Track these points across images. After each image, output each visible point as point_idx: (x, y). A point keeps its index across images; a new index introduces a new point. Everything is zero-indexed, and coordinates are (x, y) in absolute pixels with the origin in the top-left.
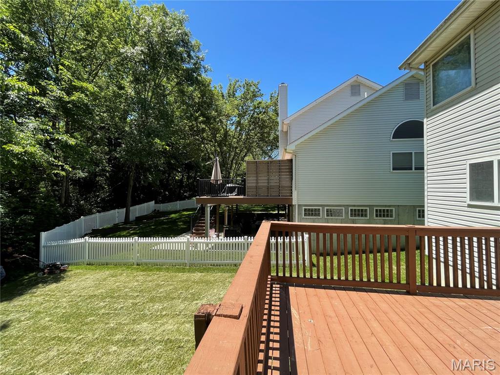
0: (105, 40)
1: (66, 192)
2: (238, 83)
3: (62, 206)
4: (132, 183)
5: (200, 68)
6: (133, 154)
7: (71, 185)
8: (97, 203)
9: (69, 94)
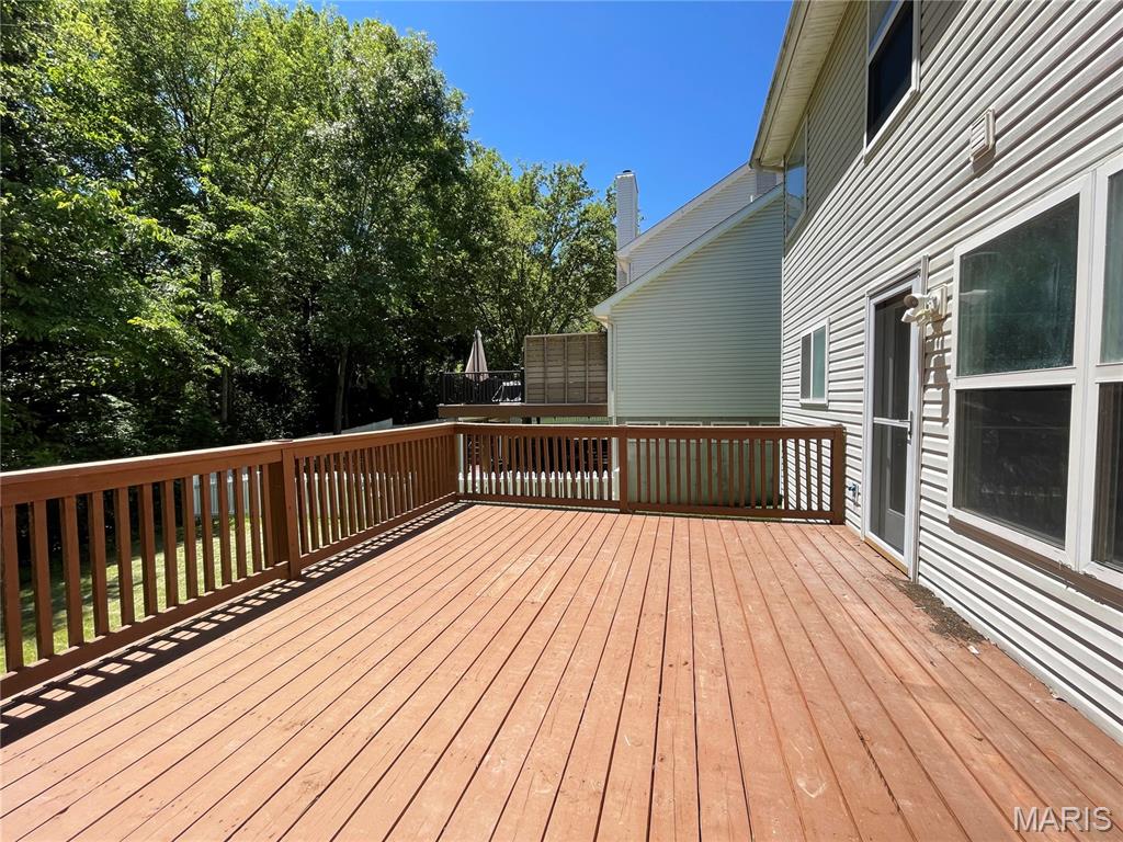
0: (278, 111)
1: (229, 399)
2: (541, 172)
3: (223, 424)
4: (342, 383)
5: (463, 148)
6: (338, 329)
7: (238, 388)
8: (286, 422)
9: (222, 229)
